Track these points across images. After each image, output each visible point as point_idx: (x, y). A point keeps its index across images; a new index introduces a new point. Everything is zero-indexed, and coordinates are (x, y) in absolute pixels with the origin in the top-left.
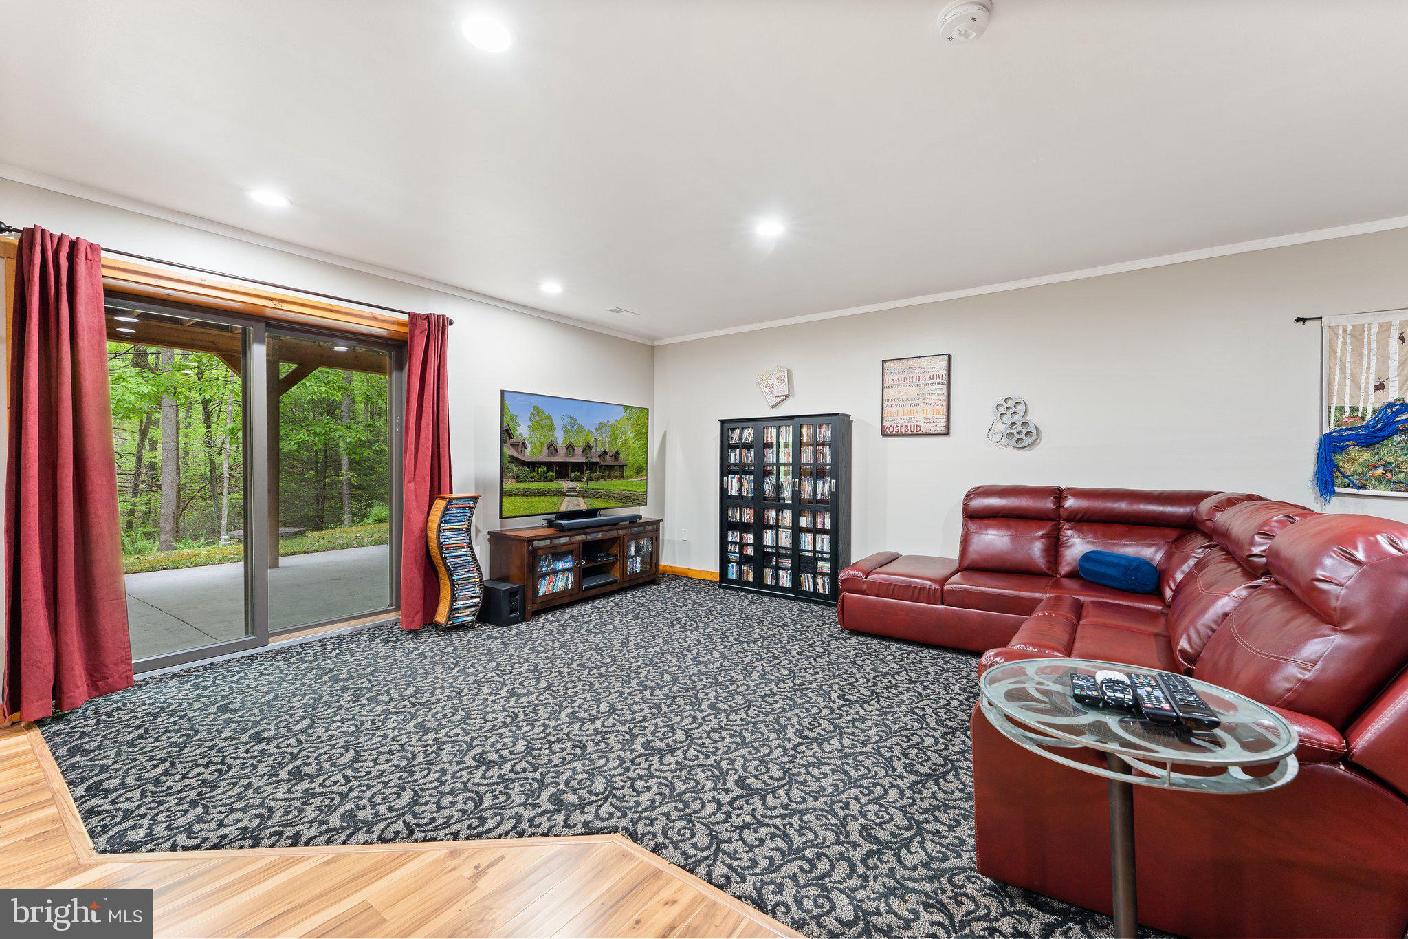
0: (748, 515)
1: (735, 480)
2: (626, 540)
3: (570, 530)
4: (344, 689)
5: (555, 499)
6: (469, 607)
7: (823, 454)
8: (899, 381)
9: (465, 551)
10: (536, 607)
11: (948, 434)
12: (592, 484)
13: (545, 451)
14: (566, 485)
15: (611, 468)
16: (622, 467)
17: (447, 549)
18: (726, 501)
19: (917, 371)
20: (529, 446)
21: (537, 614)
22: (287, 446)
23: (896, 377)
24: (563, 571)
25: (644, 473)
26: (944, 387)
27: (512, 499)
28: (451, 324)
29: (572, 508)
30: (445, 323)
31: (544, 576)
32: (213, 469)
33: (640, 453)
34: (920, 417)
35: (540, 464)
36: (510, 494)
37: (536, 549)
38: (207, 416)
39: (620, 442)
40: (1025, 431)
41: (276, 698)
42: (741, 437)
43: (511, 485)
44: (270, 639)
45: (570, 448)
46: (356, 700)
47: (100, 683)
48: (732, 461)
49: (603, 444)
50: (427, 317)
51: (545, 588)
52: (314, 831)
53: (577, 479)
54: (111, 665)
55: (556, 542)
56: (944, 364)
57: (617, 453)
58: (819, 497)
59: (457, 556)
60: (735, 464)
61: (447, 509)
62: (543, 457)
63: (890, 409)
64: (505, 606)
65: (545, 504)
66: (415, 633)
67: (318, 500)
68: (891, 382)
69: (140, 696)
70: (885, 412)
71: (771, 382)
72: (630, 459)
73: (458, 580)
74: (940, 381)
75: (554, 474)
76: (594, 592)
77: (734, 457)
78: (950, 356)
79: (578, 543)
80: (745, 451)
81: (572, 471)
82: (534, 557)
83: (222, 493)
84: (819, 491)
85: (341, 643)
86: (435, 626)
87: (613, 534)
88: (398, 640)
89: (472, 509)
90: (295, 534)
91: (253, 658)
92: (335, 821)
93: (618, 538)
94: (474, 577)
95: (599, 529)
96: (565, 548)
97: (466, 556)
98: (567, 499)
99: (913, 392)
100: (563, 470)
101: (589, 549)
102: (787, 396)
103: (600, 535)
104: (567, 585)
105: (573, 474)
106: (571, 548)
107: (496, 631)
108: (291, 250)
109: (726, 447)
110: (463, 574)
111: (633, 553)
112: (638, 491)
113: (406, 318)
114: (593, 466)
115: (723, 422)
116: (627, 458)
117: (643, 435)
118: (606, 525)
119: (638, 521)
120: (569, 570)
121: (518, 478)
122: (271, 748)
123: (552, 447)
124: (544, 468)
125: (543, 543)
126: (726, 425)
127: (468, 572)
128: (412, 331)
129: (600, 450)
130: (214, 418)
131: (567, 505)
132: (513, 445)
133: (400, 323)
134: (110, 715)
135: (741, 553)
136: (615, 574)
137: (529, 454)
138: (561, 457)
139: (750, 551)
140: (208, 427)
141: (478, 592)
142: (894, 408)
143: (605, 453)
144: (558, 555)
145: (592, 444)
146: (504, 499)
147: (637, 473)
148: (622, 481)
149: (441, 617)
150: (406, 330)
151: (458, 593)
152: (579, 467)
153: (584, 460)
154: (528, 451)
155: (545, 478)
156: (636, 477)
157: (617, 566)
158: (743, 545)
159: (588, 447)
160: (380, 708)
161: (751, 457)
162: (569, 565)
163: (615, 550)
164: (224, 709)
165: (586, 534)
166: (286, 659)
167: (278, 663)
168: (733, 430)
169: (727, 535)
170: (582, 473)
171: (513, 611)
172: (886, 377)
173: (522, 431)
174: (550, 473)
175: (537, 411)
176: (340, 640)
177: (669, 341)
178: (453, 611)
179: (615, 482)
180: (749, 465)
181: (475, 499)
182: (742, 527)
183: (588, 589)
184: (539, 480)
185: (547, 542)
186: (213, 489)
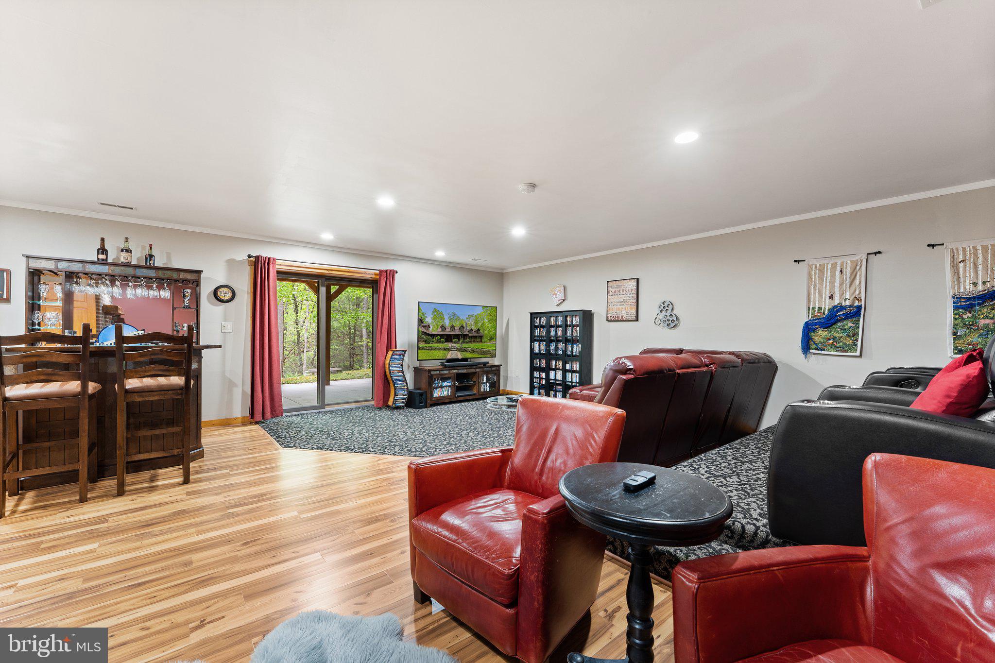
0: (543, 363)
1: (538, 344)
2: (480, 374)
3: (450, 367)
4: (350, 422)
5: (445, 352)
6: (403, 399)
7: (577, 331)
8: (615, 292)
9: (400, 374)
10: (432, 402)
11: (637, 319)
12: (464, 345)
13: (440, 330)
14: (450, 345)
15: (475, 337)
16: (481, 337)
17: (393, 373)
18: (533, 356)
19: (623, 287)
20: (431, 327)
21: (432, 405)
22: (334, 324)
23: (613, 290)
24: (446, 386)
25: (494, 340)
26: (635, 296)
27: (423, 351)
28: (397, 273)
29: (454, 357)
30: (394, 272)
31: (436, 388)
32: (299, 337)
33: (492, 330)
34: (624, 312)
35: (437, 335)
36: (422, 349)
37: (432, 375)
38: (297, 307)
39: (480, 324)
40: (671, 319)
41: (328, 423)
42: (540, 322)
43: (422, 345)
44: (326, 407)
45: (453, 327)
46: (354, 425)
47: (274, 414)
48: (536, 335)
49: (471, 325)
50: (386, 271)
51: (437, 394)
52: (337, 449)
53: (456, 343)
54: (277, 407)
55: (442, 372)
56: (635, 283)
57: (479, 330)
58: (574, 354)
59: (397, 376)
60: (537, 336)
61: (393, 355)
62: (439, 331)
63: (610, 307)
64: (417, 400)
65: (439, 354)
66: (380, 408)
67: (350, 355)
68: (611, 293)
69: (285, 419)
70: (608, 309)
71: (556, 292)
72: (486, 332)
73: (397, 387)
74: (633, 292)
75: (444, 340)
76: (462, 398)
77: (537, 333)
78: (638, 280)
79: (454, 374)
80: (542, 329)
81: (453, 339)
82: (431, 379)
83: (303, 351)
84: (574, 350)
85: (351, 410)
86: (388, 406)
87: (472, 371)
88: (373, 410)
89: (404, 356)
90: (338, 371)
91: (320, 412)
92: (343, 448)
93: (476, 373)
94: (404, 386)
95: (465, 368)
96: (446, 376)
97: (401, 376)
98: (451, 352)
99: (621, 298)
100: (448, 338)
101: (460, 377)
102: (564, 300)
103: (465, 371)
104: (448, 394)
105: (454, 340)
106: (450, 376)
107: (412, 410)
108: (338, 250)
109: (533, 327)
110: (399, 384)
111: (485, 381)
112: (491, 349)
113: (378, 272)
114: (465, 336)
115: (532, 314)
116: (484, 332)
117: (494, 320)
118: (470, 366)
119: (487, 365)
120: (449, 386)
121: (426, 342)
122: (325, 433)
123: (443, 328)
124: (439, 337)
125: (435, 372)
126: (533, 316)
127: (402, 384)
128: (380, 277)
129: (469, 328)
130: (299, 308)
131: (451, 355)
132: (423, 326)
133: (376, 274)
134: (277, 423)
135: (540, 383)
136: (475, 391)
137: (431, 330)
138: (448, 331)
139: (544, 382)
140: (297, 313)
141: (406, 393)
142: (612, 307)
143: (472, 330)
144: (444, 379)
145: (464, 326)
146: (419, 351)
147: (490, 340)
148: (481, 344)
149: (390, 403)
150: (378, 277)
151: (397, 393)
152: (457, 336)
153: (460, 333)
154: (431, 329)
155: (439, 342)
156: (489, 342)
157: (475, 387)
158: (540, 379)
159: (462, 327)
160: (361, 428)
161: (544, 332)
162: (449, 384)
163: (475, 379)
164: (311, 424)
165: (458, 369)
166: (331, 413)
167: (329, 414)
168: (537, 318)
169: (534, 374)
170: (459, 340)
171: (421, 403)
172: (609, 290)
173: (428, 320)
174: (442, 340)
175: (435, 310)
176: (351, 409)
177: (510, 270)
178: (395, 400)
179: (477, 344)
180: (543, 337)
181: (406, 351)
182: (541, 370)
183: (458, 397)
184: (436, 343)
185: (438, 372)
186: (299, 348)
